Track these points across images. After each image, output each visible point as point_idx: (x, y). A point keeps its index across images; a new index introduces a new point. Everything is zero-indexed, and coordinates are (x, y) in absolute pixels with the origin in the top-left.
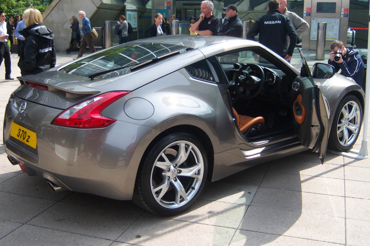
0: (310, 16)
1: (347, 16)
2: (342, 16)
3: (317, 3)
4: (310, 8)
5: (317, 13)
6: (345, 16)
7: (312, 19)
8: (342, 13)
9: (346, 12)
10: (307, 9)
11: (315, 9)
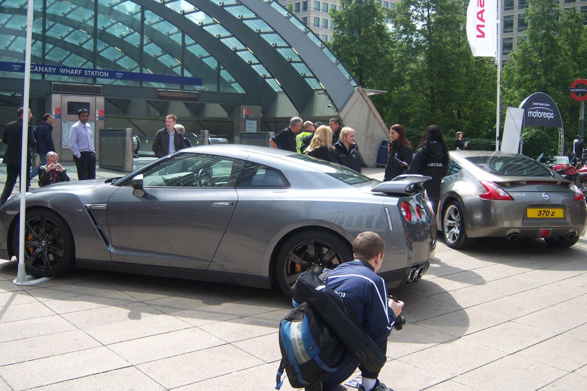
0: (60, 119)
1: (103, 119)
2: (97, 119)
3: (68, 102)
4: (59, 109)
5: (69, 115)
6: (101, 119)
7: (63, 122)
8: (97, 115)
9: (101, 115)
10: (56, 109)
11: (65, 109)
